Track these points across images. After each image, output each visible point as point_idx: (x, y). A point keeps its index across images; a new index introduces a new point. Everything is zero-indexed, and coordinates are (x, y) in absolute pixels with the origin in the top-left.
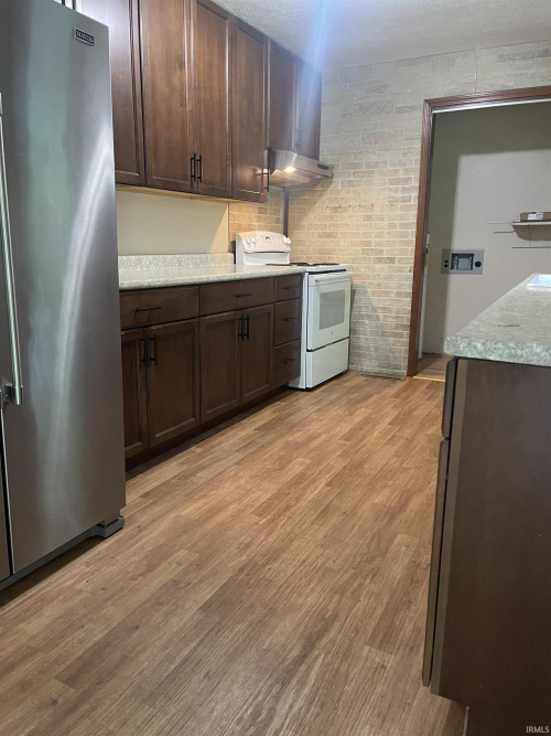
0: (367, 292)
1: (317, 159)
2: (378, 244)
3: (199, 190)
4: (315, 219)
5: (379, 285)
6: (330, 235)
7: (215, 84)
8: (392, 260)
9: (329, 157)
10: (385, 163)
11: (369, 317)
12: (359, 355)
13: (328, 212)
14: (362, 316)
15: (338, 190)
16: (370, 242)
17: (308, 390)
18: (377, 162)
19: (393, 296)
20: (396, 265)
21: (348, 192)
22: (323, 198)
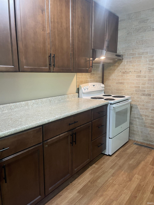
0: (137, 108)
1: (116, 52)
2: (143, 88)
3: (54, 71)
4: (115, 76)
5: (143, 105)
6: (121, 83)
7: (64, 20)
8: (150, 95)
9: (121, 51)
10: (147, 53)
11: (138, 118)
12: (134, 134)
13: (120, 74)
14: (135, 118)
15: (125, 65)
16: (139, 87)
17: (109, 155)
18: (143, 53)
19: (150, 110)
20: (151, 97)
21: (130, 65)
22: (119, 68)
